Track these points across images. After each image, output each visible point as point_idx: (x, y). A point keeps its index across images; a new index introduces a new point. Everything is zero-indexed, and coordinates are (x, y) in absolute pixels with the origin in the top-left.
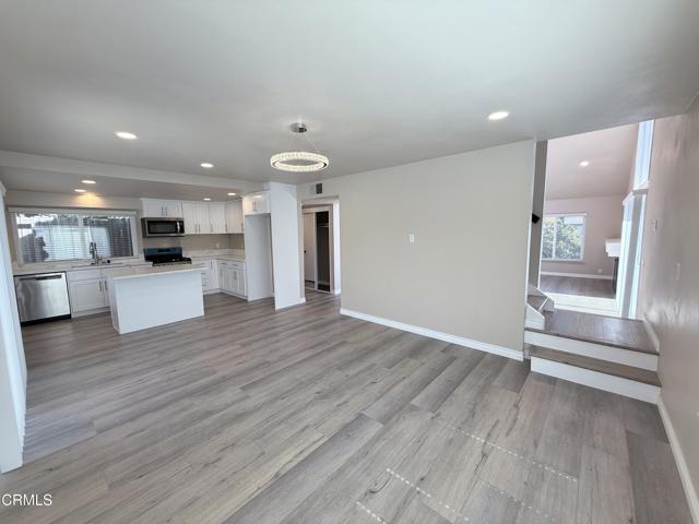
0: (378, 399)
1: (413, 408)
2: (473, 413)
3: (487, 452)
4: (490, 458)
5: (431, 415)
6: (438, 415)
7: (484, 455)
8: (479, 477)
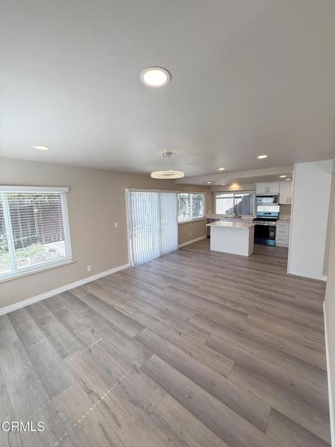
0: (160, 335)
1: (147, 356)
2: (136, 403)
3: (92, 396)
4: (85, 395)
5: (139, 365)
6: (137, 371)
7: (90, 392)
8: (77, 381)
